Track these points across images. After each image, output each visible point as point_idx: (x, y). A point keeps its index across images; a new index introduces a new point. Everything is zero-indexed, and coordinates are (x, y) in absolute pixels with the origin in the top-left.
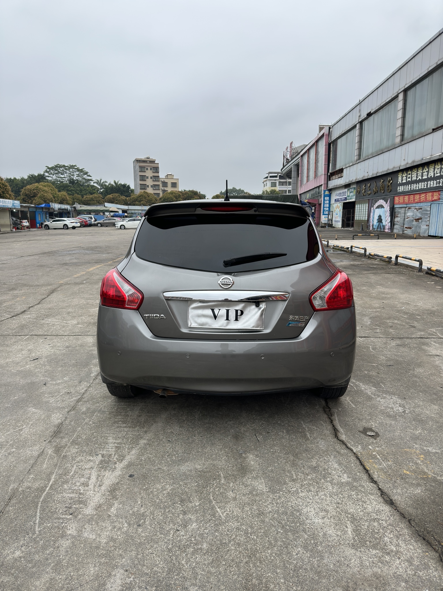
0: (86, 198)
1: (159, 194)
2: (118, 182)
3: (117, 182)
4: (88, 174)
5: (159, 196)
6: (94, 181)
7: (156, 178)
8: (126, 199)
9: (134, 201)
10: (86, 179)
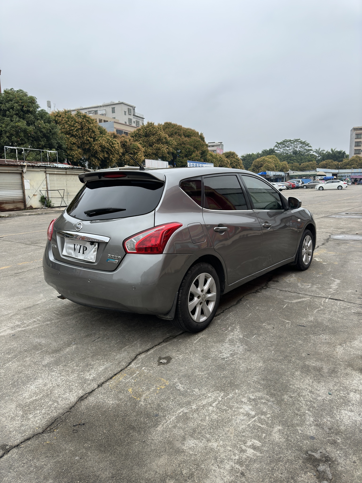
0: (302, 165)
2: (335, 150)
3: (333, 150)
4: (309, 145)
6: (313, 151)
8: (338, 164)
9: (345, 165)
10: (307, 150)
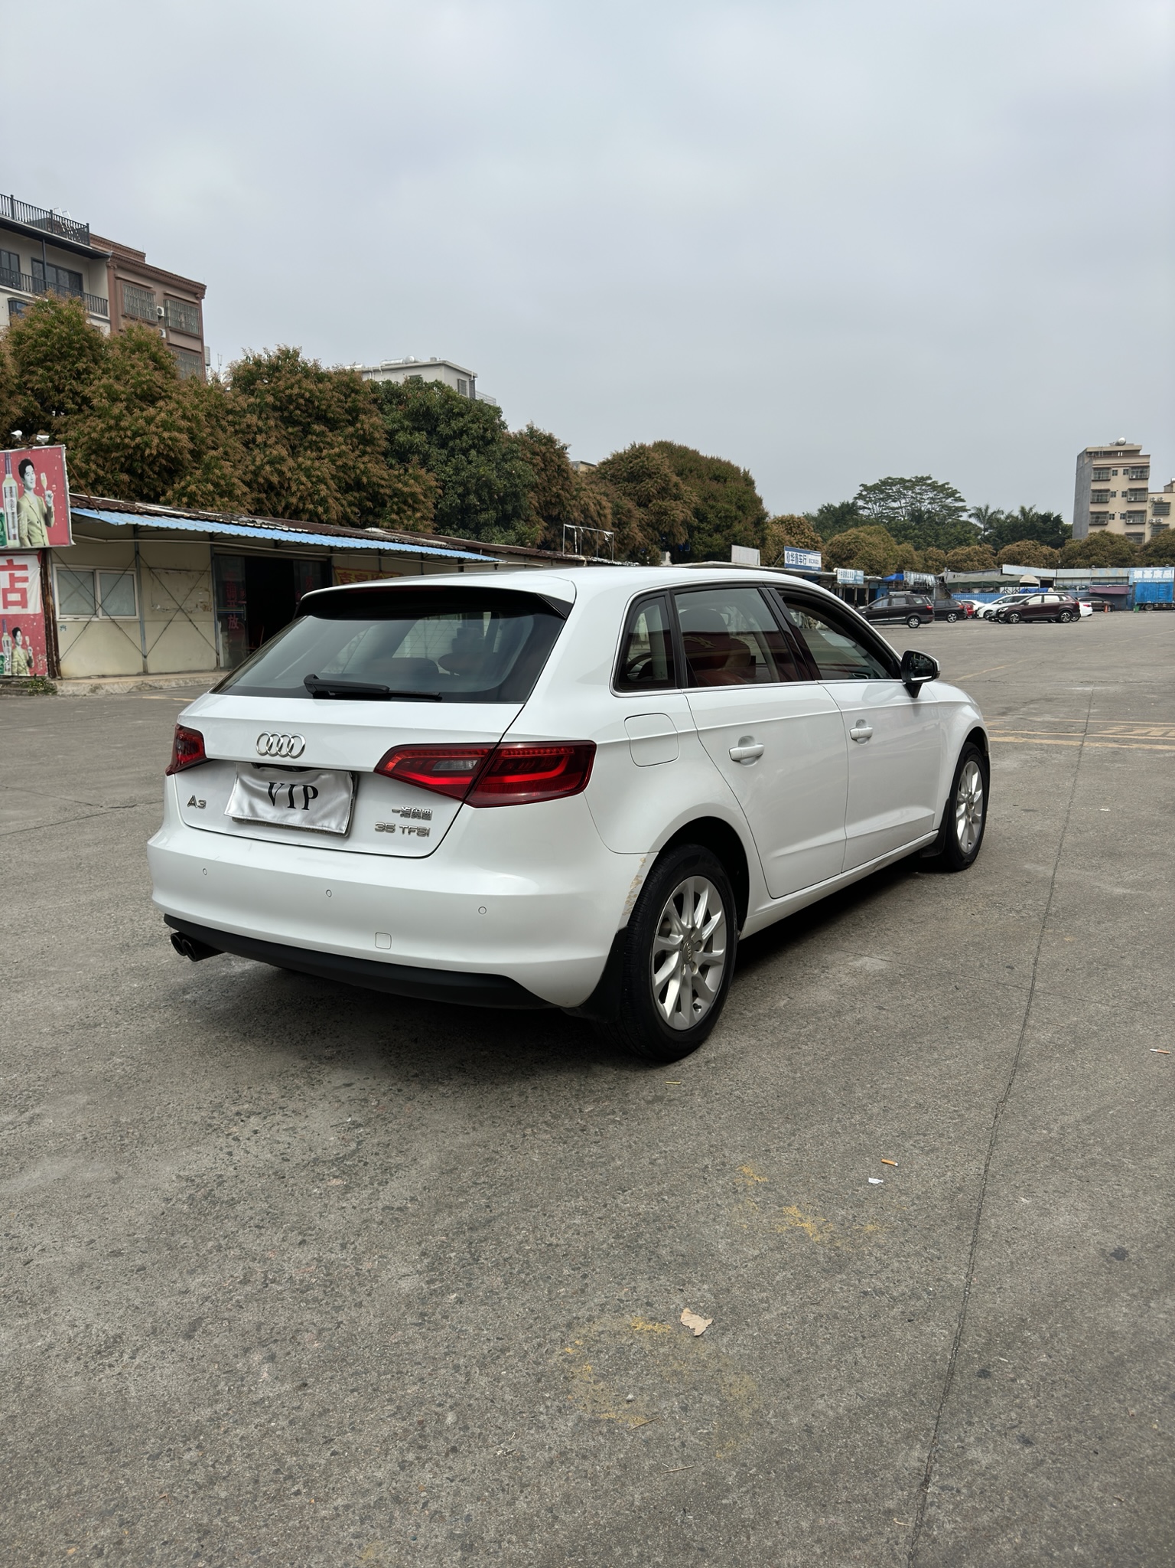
1: (1143, 534)
5: (1141, 539)
7: (1137, 495)
8: (1051, 555)
